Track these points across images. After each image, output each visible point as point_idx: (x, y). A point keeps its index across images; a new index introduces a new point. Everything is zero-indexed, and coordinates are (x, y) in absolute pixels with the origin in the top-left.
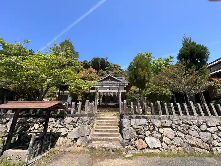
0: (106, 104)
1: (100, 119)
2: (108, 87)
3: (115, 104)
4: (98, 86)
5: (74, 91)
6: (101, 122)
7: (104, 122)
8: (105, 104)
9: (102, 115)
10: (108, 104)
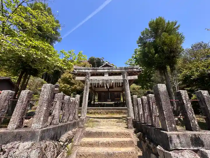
0: (103, 103)
1: (89, 134)
2: (106, 71)
3: (113, 103)
4: (89, 69)
5: (63, 87)
6: (91, 145)
7: (97, 144)
8: (101, 103)
9: (97, 121)
10: (105, 103)
